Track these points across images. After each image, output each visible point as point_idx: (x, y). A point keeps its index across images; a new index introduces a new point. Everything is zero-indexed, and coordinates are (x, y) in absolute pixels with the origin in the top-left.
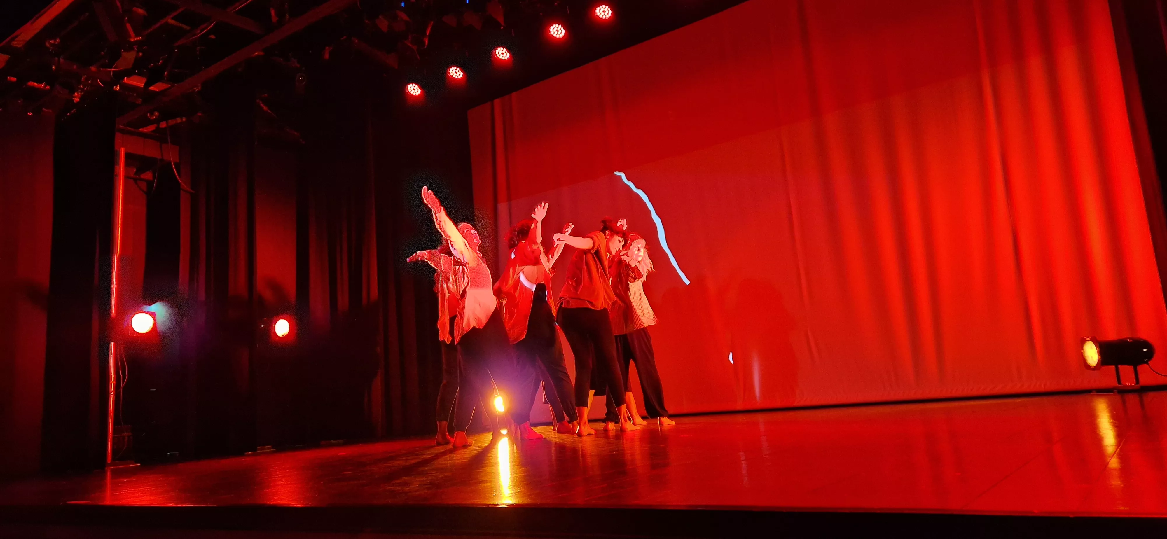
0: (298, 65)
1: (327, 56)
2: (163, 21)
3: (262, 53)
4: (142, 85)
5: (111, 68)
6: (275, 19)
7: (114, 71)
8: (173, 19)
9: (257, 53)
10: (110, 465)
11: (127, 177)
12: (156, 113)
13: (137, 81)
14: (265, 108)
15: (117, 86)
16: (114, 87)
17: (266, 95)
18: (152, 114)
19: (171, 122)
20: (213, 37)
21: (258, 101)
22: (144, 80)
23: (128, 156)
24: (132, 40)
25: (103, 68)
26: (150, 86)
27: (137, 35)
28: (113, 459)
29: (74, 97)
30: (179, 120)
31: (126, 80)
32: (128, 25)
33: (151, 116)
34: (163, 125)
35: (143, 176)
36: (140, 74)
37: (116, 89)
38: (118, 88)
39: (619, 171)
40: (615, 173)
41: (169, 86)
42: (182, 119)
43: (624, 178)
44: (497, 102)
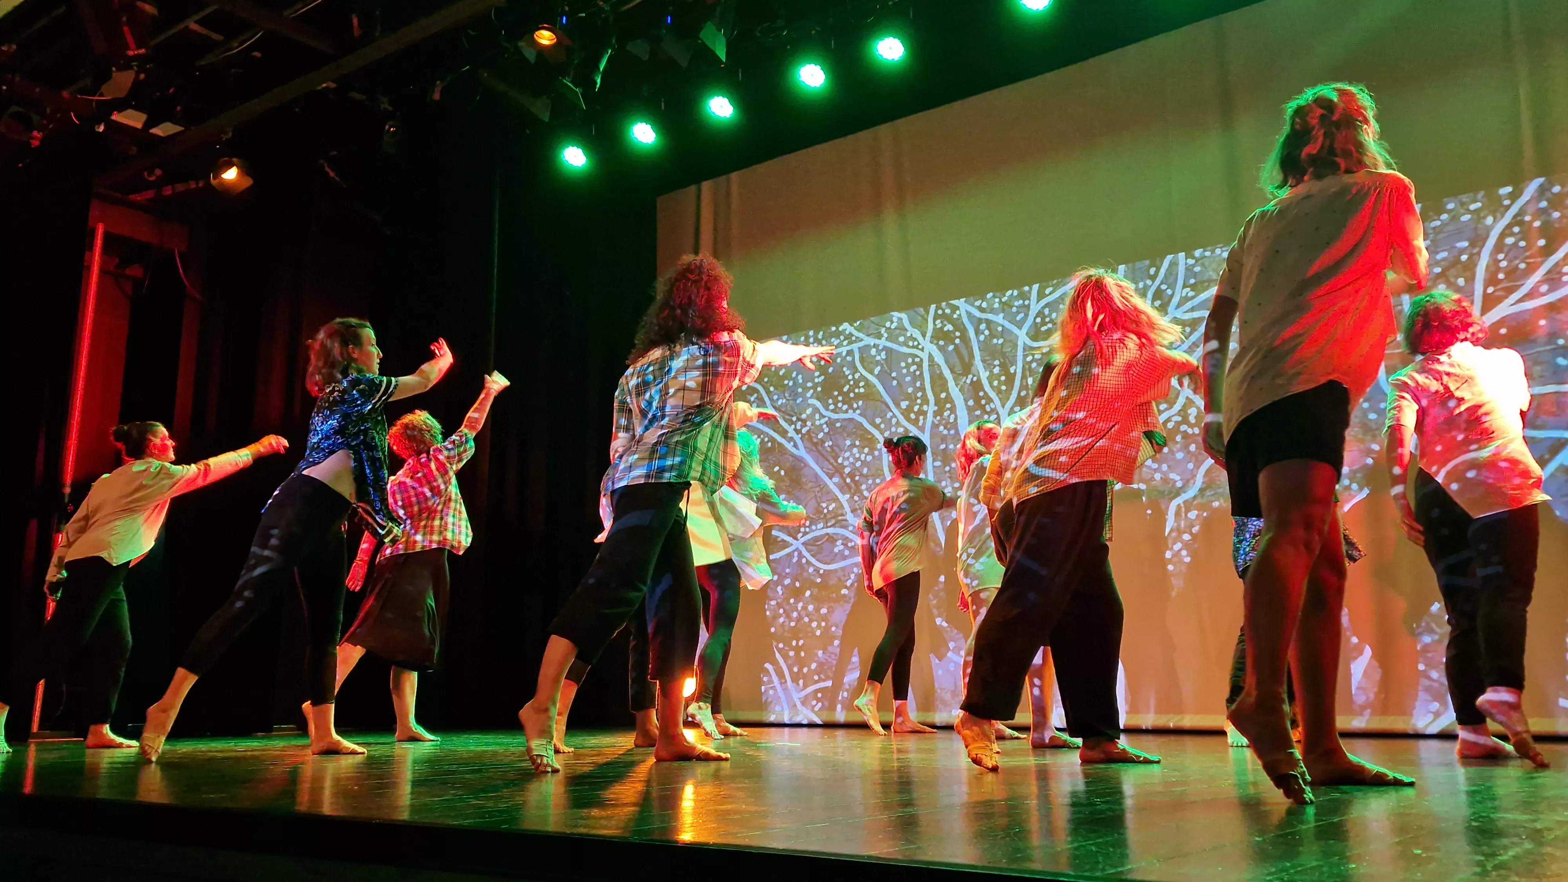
0: (390, 109)
1: (437, 96)
2: (182, 26)
3: (332, 85)
4: (139, 126)
5: (94, 96)
6: (357, 32)
7: (97, 100)
8: (196, 22)
9: (324, 85)
10: (36, 736)
11: (103, 271)
12: (158, 172)
13: (133, 119)
14: (332, 174)
15: (99, 124)
16: (96, 127)
17: (335, 153)
18: (151, 173)
19: (180, 187)
20: (257, 54)
21: (321, 161)
22: (143, 117)
23: (107, 236)
24: (131, 53)
25: (81, 95)
26: (151, 128)
27: (139, 48)
28: (41, 727)
29: (33, 138)
30: (193, 185)
31: (116, 117)
32: (126, 29)
33: (149, 175)
34: (168, 191)
35: (128, 271)
36: (137, 108)
37: (97, 130)
38: (101, 129)
39: (899, 311)
40: (892, 313)
41: (183, 129)
42: (197, 184)
43: (906, 324)
44: (706, 185)
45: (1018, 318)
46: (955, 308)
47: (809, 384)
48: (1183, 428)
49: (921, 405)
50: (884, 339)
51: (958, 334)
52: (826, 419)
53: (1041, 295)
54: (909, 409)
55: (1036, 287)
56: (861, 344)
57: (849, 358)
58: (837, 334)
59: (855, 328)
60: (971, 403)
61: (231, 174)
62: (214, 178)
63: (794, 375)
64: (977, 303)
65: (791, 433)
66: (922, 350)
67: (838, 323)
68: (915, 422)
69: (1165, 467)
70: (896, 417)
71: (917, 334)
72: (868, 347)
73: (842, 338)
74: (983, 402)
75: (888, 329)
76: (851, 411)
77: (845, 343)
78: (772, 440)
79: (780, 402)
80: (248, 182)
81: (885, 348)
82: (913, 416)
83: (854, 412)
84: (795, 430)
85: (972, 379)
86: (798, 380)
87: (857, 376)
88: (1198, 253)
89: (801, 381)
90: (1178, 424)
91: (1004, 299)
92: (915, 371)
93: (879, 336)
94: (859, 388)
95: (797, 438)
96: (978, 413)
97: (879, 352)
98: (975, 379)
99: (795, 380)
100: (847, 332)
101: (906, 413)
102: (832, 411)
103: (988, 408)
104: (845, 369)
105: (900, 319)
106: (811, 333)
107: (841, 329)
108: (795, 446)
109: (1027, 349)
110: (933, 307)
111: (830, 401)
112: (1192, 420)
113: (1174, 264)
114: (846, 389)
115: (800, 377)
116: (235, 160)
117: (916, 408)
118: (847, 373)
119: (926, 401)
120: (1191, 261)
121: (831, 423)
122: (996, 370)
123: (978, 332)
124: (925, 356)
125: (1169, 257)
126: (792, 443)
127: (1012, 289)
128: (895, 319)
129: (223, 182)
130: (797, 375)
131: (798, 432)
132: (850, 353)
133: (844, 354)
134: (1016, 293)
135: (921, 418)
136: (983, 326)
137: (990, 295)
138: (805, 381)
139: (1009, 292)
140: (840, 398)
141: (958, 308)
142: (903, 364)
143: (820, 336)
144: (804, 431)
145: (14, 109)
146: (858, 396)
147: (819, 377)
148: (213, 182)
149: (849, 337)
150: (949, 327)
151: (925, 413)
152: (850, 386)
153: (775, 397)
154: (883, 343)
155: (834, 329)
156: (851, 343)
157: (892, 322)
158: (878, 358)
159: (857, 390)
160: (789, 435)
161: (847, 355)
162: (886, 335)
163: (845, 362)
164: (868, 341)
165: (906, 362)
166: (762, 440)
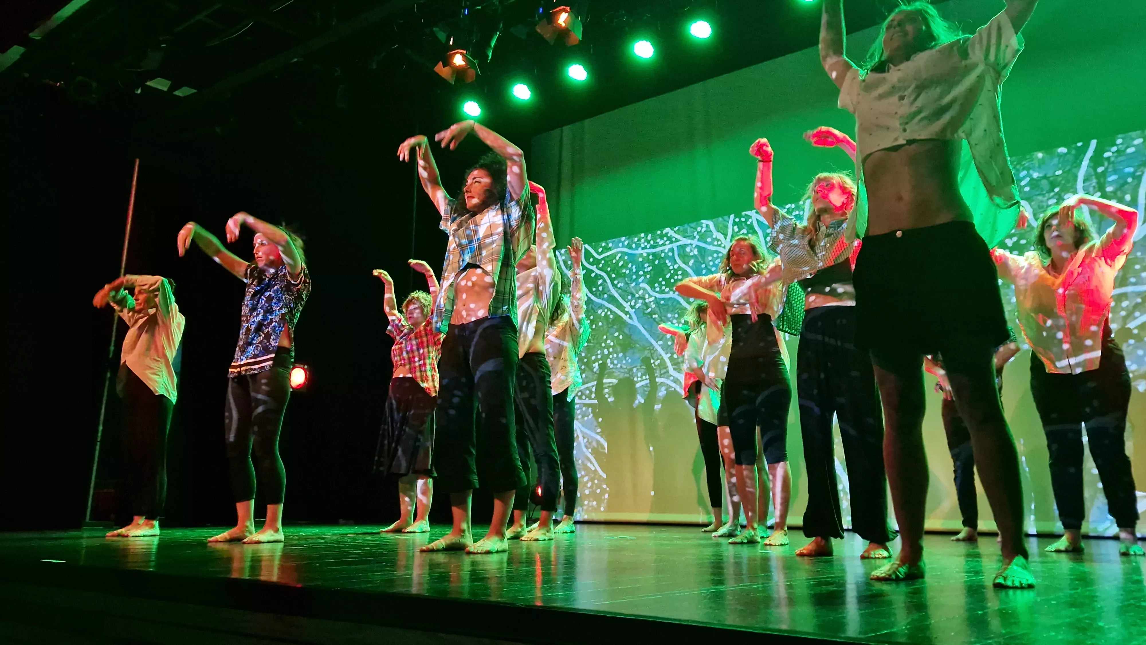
0: (342, 76)
1: (374, 67)
2: (195, 18)
3: (301, 60)
4: (166, 89)
5: (135, 68)
6: (319, 22)
7: (136, 72)
8: (206, 16)
9: (296, 60)
13: (161, 84)
15: (138, 88)
16: (136, 90)
17: (302, 107)
20: (249, 38)
21: (292, 113)
22: (169, 83)
24: (160, 38)
25: (126, 68)
26: (174, 91)
27: (166, 34)
28: (91, 518)
29: (91, 99)
30: (202, 131)
31: (148, 83)
32: (157, 21)
36: (166, 76)
37: (136, 92)
38: (139, 91)
39: (707, 219)
40: (702, 221)
41: (194, 91)
42: (205, 130)
43: (713, 229)
44: (566, 129)
46: (749, 217)
47: (641, 273)
50: (696, 240)
52: (653, 298)
56: (678, 244)
57: (670, 254)
58: (661, 237)
59: (675, 232)
63: (630, 265)
65: (628, 309)
67: (663, 228)
71: (720, 236)
72: (685, 246)
73: (665, 239)
75: (699, 233)
76: (671, 293)
77: (668, 242)
78: (613, 313)
79: (619, 286)
81: (697, 247)
83: (674, 293)
84: (630, 305)
87: (676, 267)
89: (634, 270)
93: (693, 238)
94: (678, 275)
95: (632, 311)
97: (692, 250)
99: (631, 270)
100: (669, 235)
102: (657, 292)
104: (667, 261)
105: (707, 226)
106: (643, 235)
107: (664, 232)
108: (631, 318)
110: (732, 216)
111: (656, 285)
114: (668, 276)
115: (634, 267)
118: (669, 264)
121: (657, 301)
126: (628, 316)
127: (791, 203)
128: (704, 225)
130: (632, 266)
131: (632, 307)
132: (672, 250)
133: (666, 251)
138: (638, 270)
140: (664, 283)
141: (750, 217)
143: (649, 238)
144: (637, 306)
145: (79, 78)
147: (648, 267)
149: (670, 239)
152: (671, 274)
153: (616, 282)
154: (695, 242)
155: (659, 232)
156: (672, 242)
157: (702, 227)
158: (691, 254)
159: (676, 277)
160: (626, 310)
161: (668, 252)
162: (697, 237)
163: (667, 257)
164: (684, 241)
165: (712, 256)
166: (606, 313)
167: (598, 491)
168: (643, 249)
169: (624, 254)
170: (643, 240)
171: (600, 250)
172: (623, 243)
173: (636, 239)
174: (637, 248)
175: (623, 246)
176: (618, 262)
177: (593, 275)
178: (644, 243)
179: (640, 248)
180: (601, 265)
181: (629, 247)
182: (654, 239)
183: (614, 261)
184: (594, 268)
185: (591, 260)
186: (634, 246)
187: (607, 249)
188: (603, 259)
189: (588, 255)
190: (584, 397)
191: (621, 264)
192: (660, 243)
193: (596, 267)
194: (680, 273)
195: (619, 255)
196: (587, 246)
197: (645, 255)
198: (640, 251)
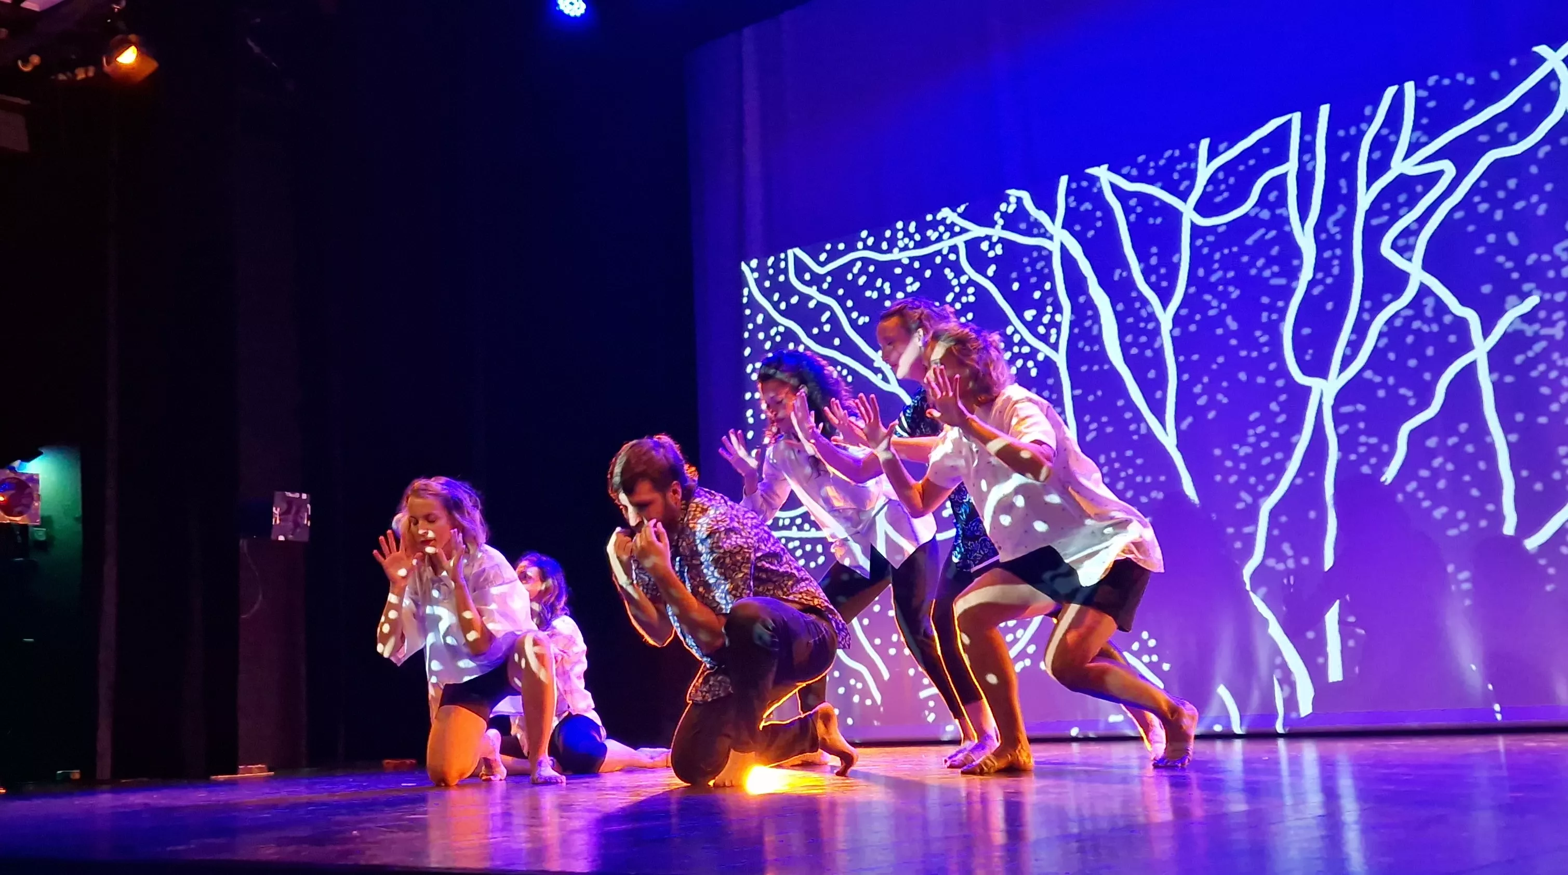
12: (35, 59)
14: (257, 50)
18: (26, 62)
21: (243, 33)
30: (81, 75)
33: (24, 66)
39: (1018, 188)
40: (1009, 192)
42: (86, 73)
43: (1028, 204)
44: (748, 33)
45: (1182, 188)
46: (1094, 179)
48: (1416, 324)
49: (1053, 314)
50: (998, 227)
51: (1099, 214)
53: (1213, 154)
54: (1037, 320)
55: (1205, 144)
56: (966, 236)
57: (952, 257)
58: (934, 225)
59: (960, 215)
60: (1120, 307)
61: (129, 57)
62: (108, 63)
63: (879, 283)
64: (1125, 171)
65: (879, 361)
66: (1051, 238)
67: (935, 210)
68: (1044, 339)
69: (1391, 380)
70: (1018, 332)
71: (1041, 216)
72: (979, 240)
73: (941, 229)
74: (1137, 305)
75: (1004, 215)
77: (947, 235)
78: (852, 371)
79: (861, 321)
80: (152, 65)
81: (1001, 240)
82: (1041, 330)
85: (1121, 275)
86: (884, 290)
87: (964, 279)
88: (1432, 81)
89: (888, 291)
90: (1408, 320)
91: (1162, 162)
92: (1042, 268)
93: (992, 224)
94: (967, 295)
96: (1130, 320)
97: (992, 247)
98: (1125, 274)
99: (881, 290)
100: (948, 222)
101: (1031, 327)
103: (1144, 313)
104: (947, 271)
105: (1019, 200)
106: (900, 225)
107: (939, 217)
108: (885, 379)
109: (1196, 230)
110: (1064, 180)
112: (1429, 313)
113: (1399, 99)
115: (887, 286)
116: (132, 37)
117: (1046, 319)
118: (950, 276)
119: (1058, 309)
120: (1423, 93)
122: (1154, 261)
123: (1127, 211)
124: (1054, 247)
125: (1391, 91)
126: (880, 376)
127: (1174, 149)
128: (1013, 200)
129: (119, 67)
130: (883, 284)
132: (954, 249)
133: (945, 252)
134: (1177, 153)
135: (1053, 331)
136: (1133, 202)
137: (1141, 159)
138: (894, 290)
139: (1168, 153)
141: (1098, 178)
142: (1026, 260)
143: (912, 229)
146: (967, 307)
147: (911, 284)
148: (107, 68)
149: (950, 228)
150: (1087, 206)
151: (1058, 326)
152: (955, 293)
153: (854, 315)
154: (997, 232)
155: (929, 217)
156: (953, 235)
157: (1009, 204)
158: (991, 254)
159: (964, 299)
160: (876, 365)
161: (949, 252)
162: (1001, 222)
163: (946, 262)
164: (977, 231)
165: (1030, 256)
166: (840, 373)
167: (841, 690)
168: (902, 250)
169: (866, 261)
170: (900, 235)
171: (823, 257)
172: (864, 241)
173: (888, 234)
174: (889, 251)
175: (866, 247)
176: (857, 277)
177: (812, 304)
178: (902, 239)
179: (896, 250)
180: (825, 286)
181: (876, 248)
182: (921, 229)
183: (850, 277)
184: (812, 291)
185: (807, 277)
186: (884, 246)
187: (834, 255)
188: (829, 273)
189: (801, 268)
190: (807, 526)
191: (862, 280)
192: (933, 238)
193: (818, 290)
194: (971, 290)
195: (859, 264)
196: (797, 251)
197: (906, 261)
198: (895, 255)
